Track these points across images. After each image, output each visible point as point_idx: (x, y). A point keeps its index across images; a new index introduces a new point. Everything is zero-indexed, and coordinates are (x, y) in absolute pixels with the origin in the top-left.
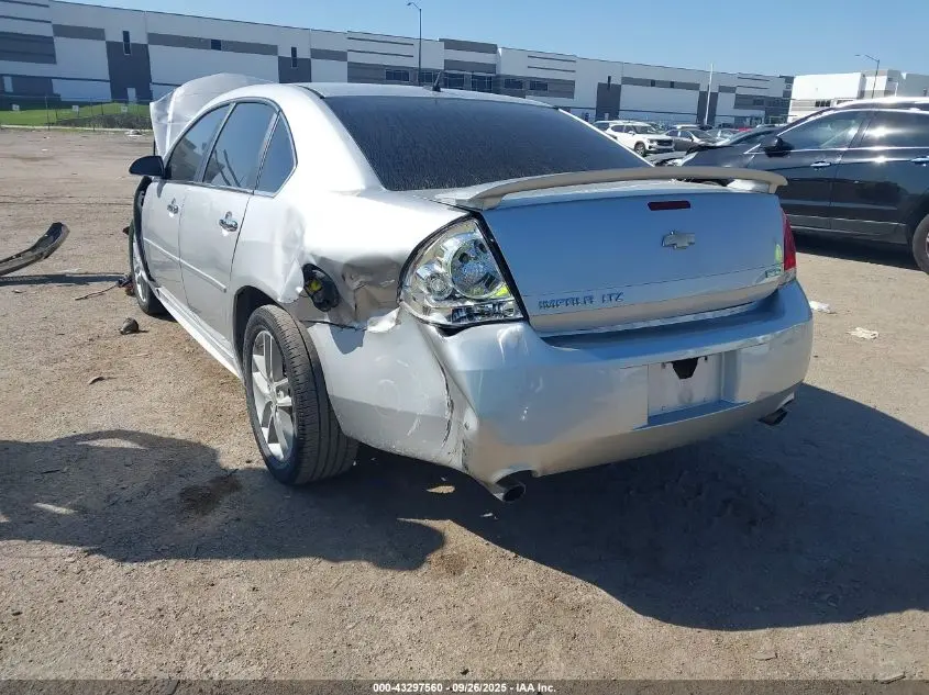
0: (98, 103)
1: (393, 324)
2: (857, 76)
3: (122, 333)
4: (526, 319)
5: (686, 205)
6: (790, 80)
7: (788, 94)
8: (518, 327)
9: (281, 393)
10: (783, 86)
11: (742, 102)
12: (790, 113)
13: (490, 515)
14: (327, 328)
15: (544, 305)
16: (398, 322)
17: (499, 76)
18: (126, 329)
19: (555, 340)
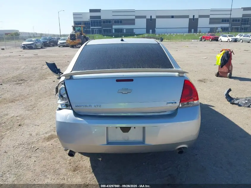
0: (141, 34)
4: (72, 109)
5: (132, 80)
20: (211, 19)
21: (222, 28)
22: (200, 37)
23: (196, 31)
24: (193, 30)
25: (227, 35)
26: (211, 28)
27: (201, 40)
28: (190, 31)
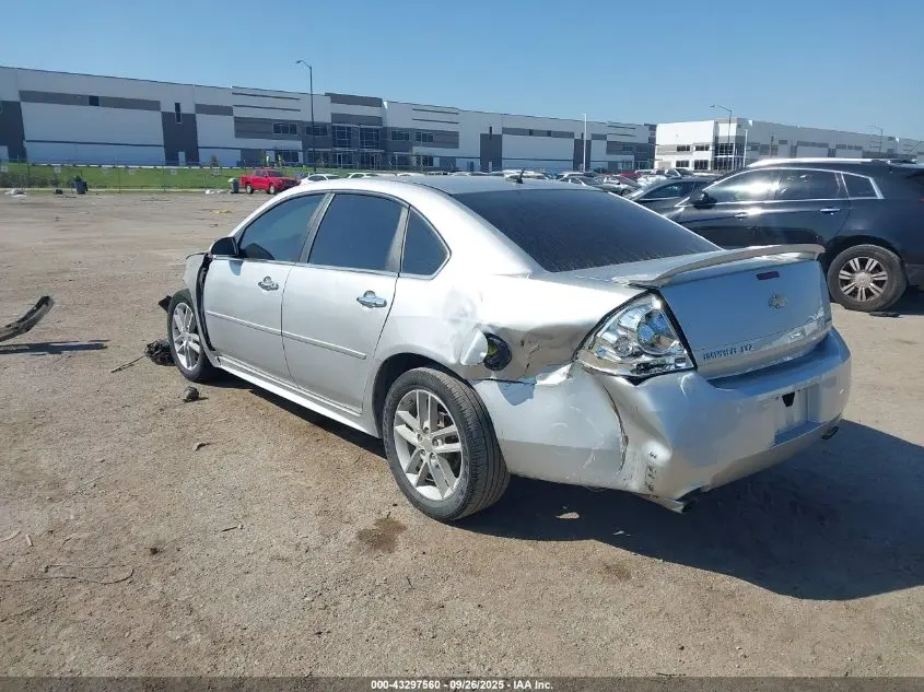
1: (565, 378)
2: (711, 123)
3: (186, 401)
4: (695, 368)
6: (653, 128)
7: (652, 140)
8: (690, 375)
9: (439, 441)
10: (648, 134)
11: (613, 147)
12: (656, 157)
13: (621, 532)
14: (495, 384)
15: (707, 356)
16: (569, 376)
17: (386, 128)
18: (188, 397)
19: (717, 382)
20: (238, 121)
21: (278, 152)
22: (231, 180)
23: (193, 158)
24: (182, 155)
25: (325, 176)
26: (243, 150)
27: (236, 192)
28: (171, 159)
